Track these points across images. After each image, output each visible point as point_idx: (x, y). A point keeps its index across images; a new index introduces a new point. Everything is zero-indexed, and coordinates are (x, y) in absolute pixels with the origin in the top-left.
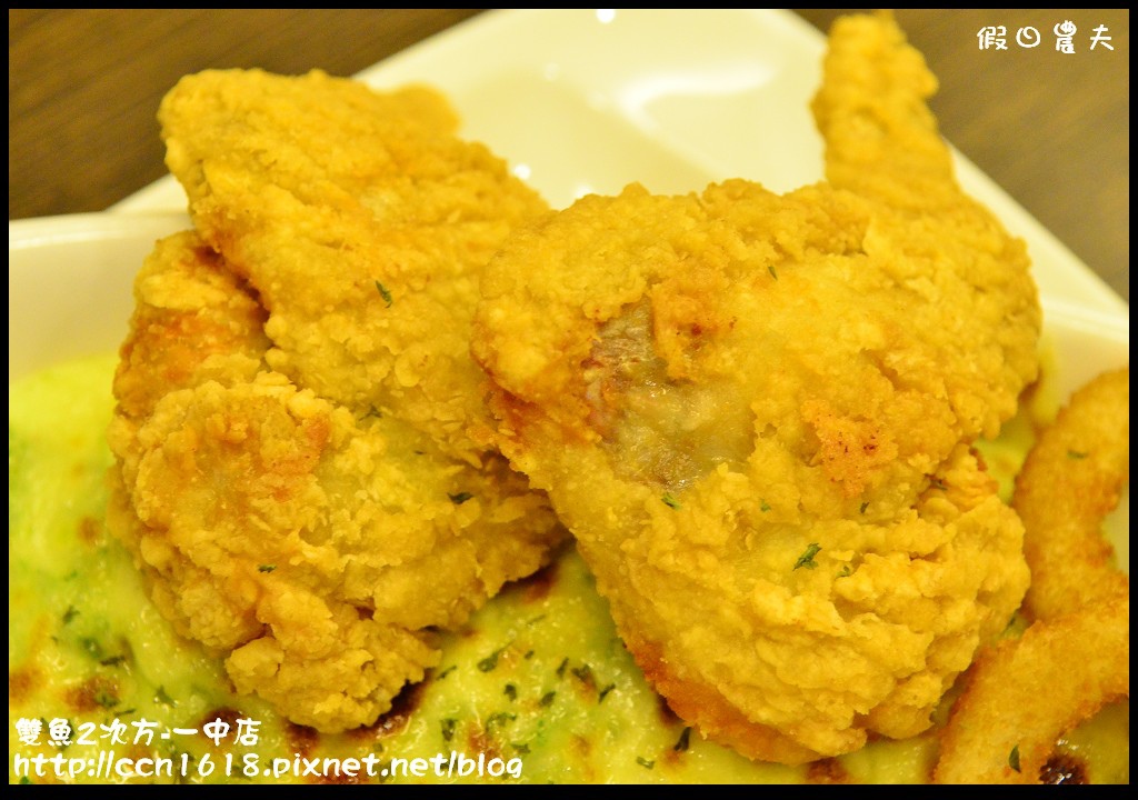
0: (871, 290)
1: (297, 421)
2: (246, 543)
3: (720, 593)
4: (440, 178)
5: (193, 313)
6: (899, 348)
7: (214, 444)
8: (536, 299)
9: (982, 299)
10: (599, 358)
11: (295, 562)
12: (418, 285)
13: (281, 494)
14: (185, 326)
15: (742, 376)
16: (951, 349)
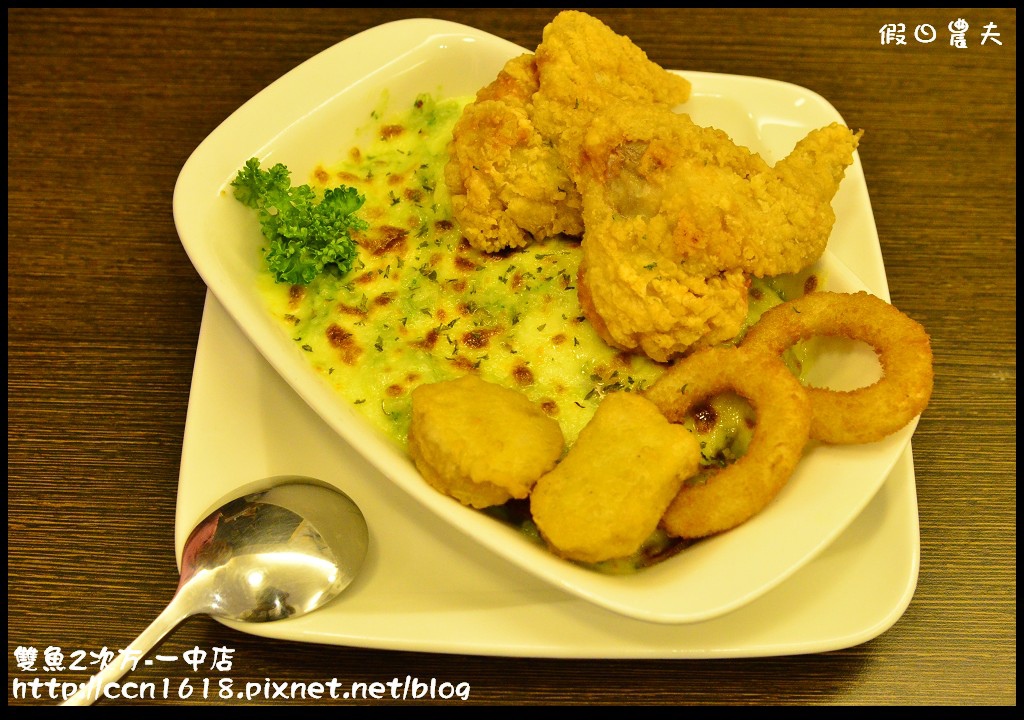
0: (741, 192)
1: (518, 126)
2: (475, 156)
3: (612, 259)
4: (631, 85)
5: (515, 79)
6: (733, 216)
7: (489, 121)
8: (612, 122)
9: (788, 225)
10: (618, 151)
11: (486, 172)
12: (593, 110)
13: (495, 146)
14: (509, 82)
15: (665, 187)
16: (757, 230)
